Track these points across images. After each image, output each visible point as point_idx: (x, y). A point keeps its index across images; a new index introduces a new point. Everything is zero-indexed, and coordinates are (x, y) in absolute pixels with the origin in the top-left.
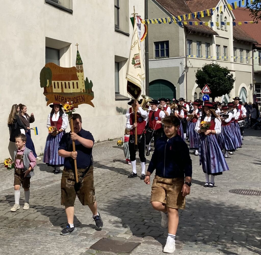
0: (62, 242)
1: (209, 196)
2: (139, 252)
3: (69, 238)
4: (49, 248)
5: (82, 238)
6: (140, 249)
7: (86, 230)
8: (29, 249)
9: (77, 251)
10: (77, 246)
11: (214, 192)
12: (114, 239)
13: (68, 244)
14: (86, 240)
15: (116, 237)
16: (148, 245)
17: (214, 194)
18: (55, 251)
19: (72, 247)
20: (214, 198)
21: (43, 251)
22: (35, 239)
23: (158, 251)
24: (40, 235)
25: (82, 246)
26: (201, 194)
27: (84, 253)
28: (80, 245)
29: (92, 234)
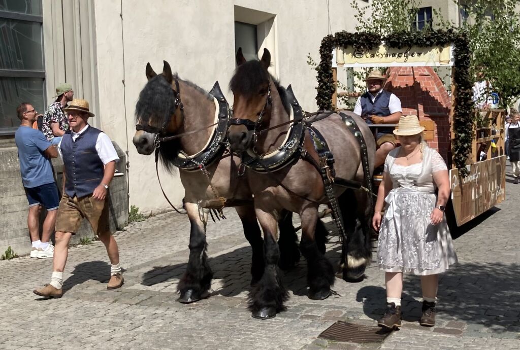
0: (275, 329)
1: (503, 254)
2: (396, 342)
3: (285, 323)
4: (254, 338)
5: (304, 323)
6: (397, 337)
7: (311, 311)
8: (223, 341)
9: (298, 342)
10: (298, 334)
11: (510, 247)
12: (355, 322)
13: (283, 332)
14: (312, 325)
15: (358, 319)
16: (409, 330)
17: (510, 249)
18: (265, 343)
19: (290, 337)
20: (510, 256)
21: (245, 344)
22: (231, 326)
23: (425, 339)
24: (239, 320)
25: (306, 335)
26: (490, 250)
27: (310, 345)
28: (302, 333)
29: (320, 316)
